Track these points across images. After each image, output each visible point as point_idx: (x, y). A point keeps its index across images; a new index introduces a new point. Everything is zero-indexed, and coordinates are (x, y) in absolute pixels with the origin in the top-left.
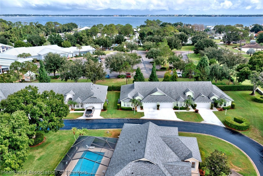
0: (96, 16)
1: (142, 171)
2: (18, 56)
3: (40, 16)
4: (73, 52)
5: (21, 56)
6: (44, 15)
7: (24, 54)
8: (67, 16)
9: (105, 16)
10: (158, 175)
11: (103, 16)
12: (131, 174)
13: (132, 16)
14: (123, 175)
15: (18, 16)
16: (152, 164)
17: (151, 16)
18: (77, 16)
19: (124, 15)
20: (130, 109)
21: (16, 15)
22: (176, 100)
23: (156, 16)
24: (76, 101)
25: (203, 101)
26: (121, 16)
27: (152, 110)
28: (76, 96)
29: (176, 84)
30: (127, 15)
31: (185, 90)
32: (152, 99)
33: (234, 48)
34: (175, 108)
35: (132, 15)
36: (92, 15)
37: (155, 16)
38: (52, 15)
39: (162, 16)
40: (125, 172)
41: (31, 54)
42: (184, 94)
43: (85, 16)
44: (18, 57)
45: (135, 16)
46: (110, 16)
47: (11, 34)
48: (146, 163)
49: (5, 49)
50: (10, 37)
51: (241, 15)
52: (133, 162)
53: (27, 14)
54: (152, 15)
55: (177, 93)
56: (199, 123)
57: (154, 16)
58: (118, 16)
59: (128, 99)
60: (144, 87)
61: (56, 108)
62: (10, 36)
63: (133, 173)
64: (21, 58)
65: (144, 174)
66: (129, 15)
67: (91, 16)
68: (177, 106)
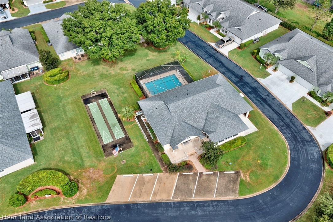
20: (262, 62)
24: (223, 24)
27: (285, 77)
28: (228, 19)
32: (293, 66)
59: (267, 50)
68: (318, 92)
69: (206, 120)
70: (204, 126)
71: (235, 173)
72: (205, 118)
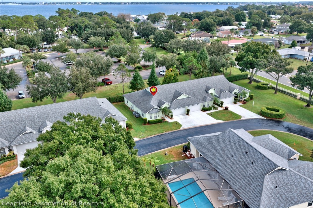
1: (282, 181)
10: (298, 180)
12: (275, 189)
14: (269, 192)
16: (286, 171)
17: (45, 4)
20: (160, 121)
22: (203, 100)
23: (52, 4)
25: (226, 97)
29: (193, 83)
30: (9, 3)
31: (205, 88)
32: (180, 104)
33: (182, 38)
34: (204, 110)
37: (50, 4)
40: (268, 189)
42: (207, 93)
48: (279, 171)
51: (151, 2)
52: (267, 176)
55: (200, 93)
59: (154, 109)
63: (276, 187)
65: (286, 184)
66: (12, 2)
68: (205, 106)
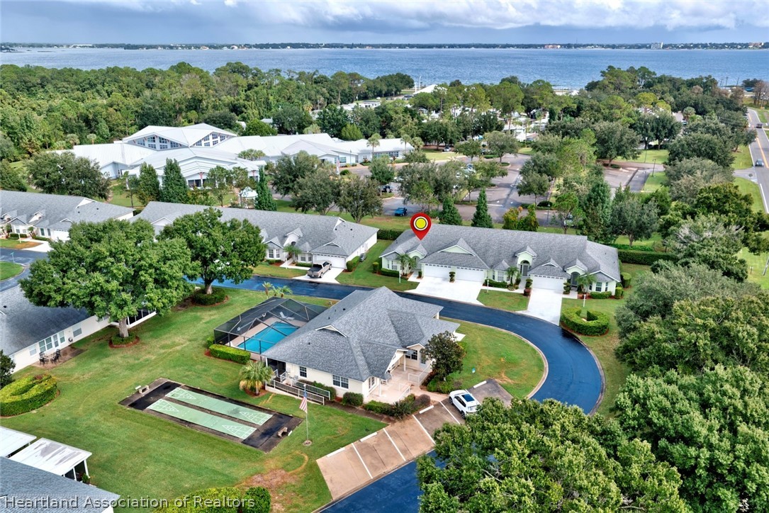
0: (494, 46)
1: (323, 342)
2: (240, 154)
3: (342, 46)
4: (359, 152)
5: (246, 155)
6: (352, 46)
7: (252, 151)
8: (412, 46)
9: (518, 46)
11: (513, 46)
12: (306, 345)
13: (602, 46)
14: (296, 343)
15: (289, 47)
17: (665, 47)
18: (440, 46)
19: (579, 43)
20: (394, 273)
21: (284, 46)
22: (492, 267)
23: (682, 47)
24: (301, 248)
25: (550, 273)
26: (569, 46)
27: (439, 280)
28: (303, 239)
30: (588, 45)
31: (517, 249)
32: (443, 259)
35: (605, 43)
36: (484, 43)
37: (678, 47)
38: (373, 46)
39: (705, 46)
40: (300, 341)
41: (264, 152)
42: (513, 257)
43: (461, 46)
44: (239, 157)
45: (613, 47)
46: (535, 46)
47: (246, 103)
48: (334, 333)
49: (219, 139)
50: (243, 109)
52: (316, 331)
53: (312, 43)
54: (670, 45)
55: (500, 254)
56: (513, 312)
57: (676, 46)
58: (559, 46)
59: (394, 254)
60: (436, 235)
61: (241, 247)
62: (244, 106)
63: (309, 344)
64: (246, 160)
65: (324, 346)
66: (594, 43)
67: (477, 46)
68: (494, 278)
69: (397, 333)
70: (401, 340)
71: (487, 383)
72: (393, 330)
